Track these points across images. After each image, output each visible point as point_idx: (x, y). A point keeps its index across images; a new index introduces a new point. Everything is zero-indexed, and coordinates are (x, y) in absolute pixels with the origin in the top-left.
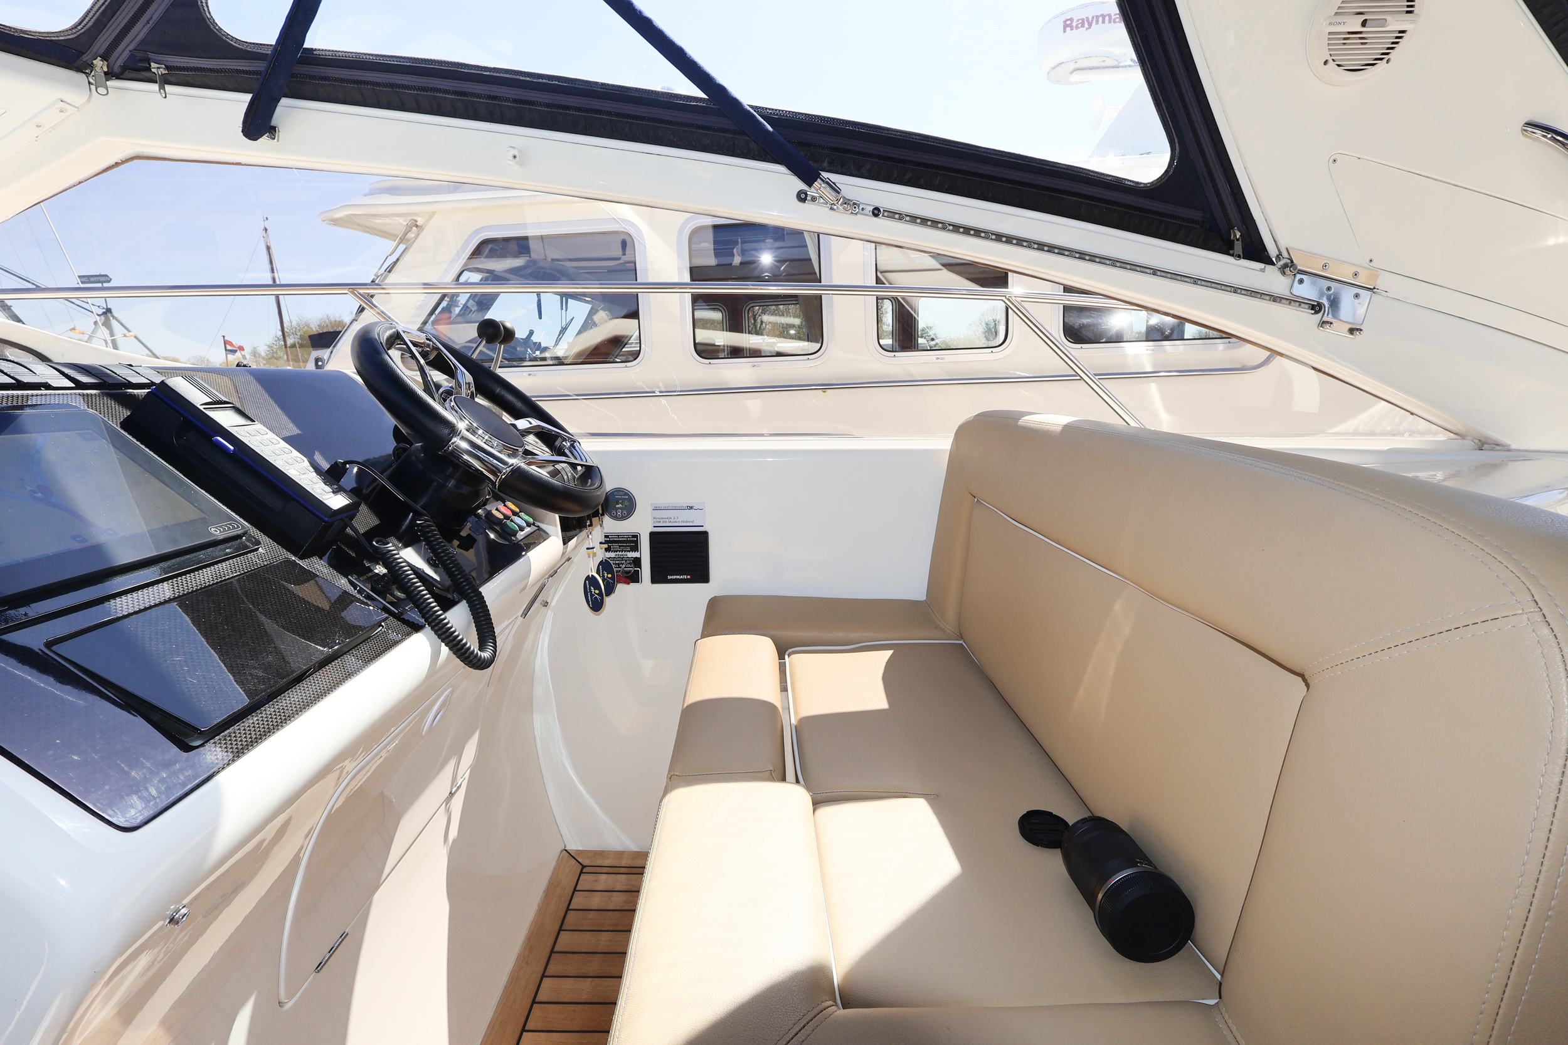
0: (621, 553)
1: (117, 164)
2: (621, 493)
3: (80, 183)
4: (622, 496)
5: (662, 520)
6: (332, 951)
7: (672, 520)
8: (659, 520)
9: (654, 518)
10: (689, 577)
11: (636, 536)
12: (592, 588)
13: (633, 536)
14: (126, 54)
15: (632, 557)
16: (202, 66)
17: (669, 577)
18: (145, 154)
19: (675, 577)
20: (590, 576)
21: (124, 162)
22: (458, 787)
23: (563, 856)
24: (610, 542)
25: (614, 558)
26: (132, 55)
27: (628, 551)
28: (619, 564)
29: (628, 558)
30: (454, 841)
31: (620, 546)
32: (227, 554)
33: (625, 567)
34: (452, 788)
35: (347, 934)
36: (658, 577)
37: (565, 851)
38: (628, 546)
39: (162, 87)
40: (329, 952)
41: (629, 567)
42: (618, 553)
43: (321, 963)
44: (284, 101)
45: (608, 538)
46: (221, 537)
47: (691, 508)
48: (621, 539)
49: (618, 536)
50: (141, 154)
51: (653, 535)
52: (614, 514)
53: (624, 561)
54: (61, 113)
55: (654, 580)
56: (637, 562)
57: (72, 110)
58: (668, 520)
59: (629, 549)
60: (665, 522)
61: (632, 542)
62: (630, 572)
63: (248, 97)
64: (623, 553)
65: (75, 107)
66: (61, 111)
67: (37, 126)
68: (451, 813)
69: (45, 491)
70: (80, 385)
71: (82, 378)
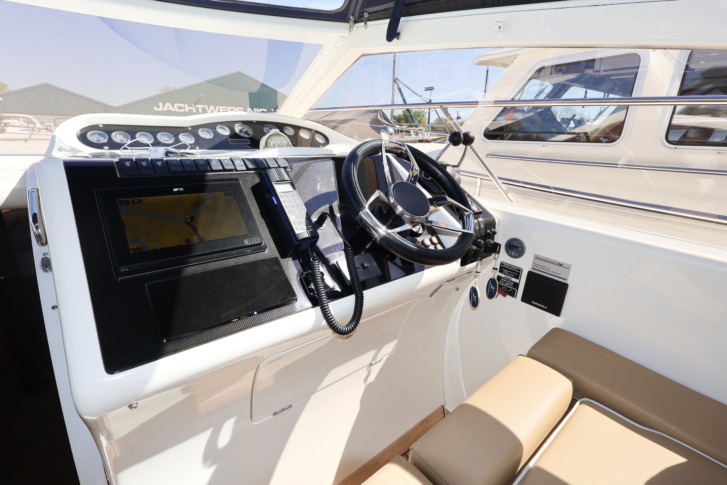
0: (508, 276)
1: (358, 59)
2: (517, 242)
3: (348, 68)
4: (517, 244)
5: (539, 266)
6: (283, 410)
7: (545, 269)
8: (537, 266)
9: (534, 263)
10: (545, 307)
11: (520, 270)
12: (473, 294)
13: (518, 270)
14: (358, 10)
15: (514, 281)
16: (378, 10)
17: (533, 302)
18: (367, 53)
19: (537, 304)
20: (474, 287)
21: (359, 58)
22: (376, 362)
23: (440, 409)
24: (503, 268)
25: (504, 278)
26: (360, 11)
27: (512, 277)
28: (505, 282)
29: (511, 281)
30: (371, 383)
31: (509, 272)
32: (247, 252)
33: (508, 285)
34: (372, 361)
35: (292, 406)
36: (526, 299)
37: (442, 407)
38: (513, 274)
39: (366, 24)
40: (281, 410)
41: (511, 286)
42: (506, 276)
43: (276, 413)
44: (402, 19)
45: (503, 265)
46: (247, 245)
47: (561, 265)
48: (510, 269)
49: (509, 266)
50: (365, 54)
51: (530, 273)
52: (510, 253)
53: (509, 282)
54: (342, 42)
55: (523, 300)
56: (516, 285)
57: (345, 39)
58: (542, 268)
59: (513, 276)
60: (540, 268)
61: (516, 273)
62: (510, 289)
63: (388, 21)
64: (509, 277)
65: (346, 38)
66: (342, 41)
67: (336, 48)
68: (371, 371)
69: (193, 219)
70: (248, 169)
71: (250, 166)
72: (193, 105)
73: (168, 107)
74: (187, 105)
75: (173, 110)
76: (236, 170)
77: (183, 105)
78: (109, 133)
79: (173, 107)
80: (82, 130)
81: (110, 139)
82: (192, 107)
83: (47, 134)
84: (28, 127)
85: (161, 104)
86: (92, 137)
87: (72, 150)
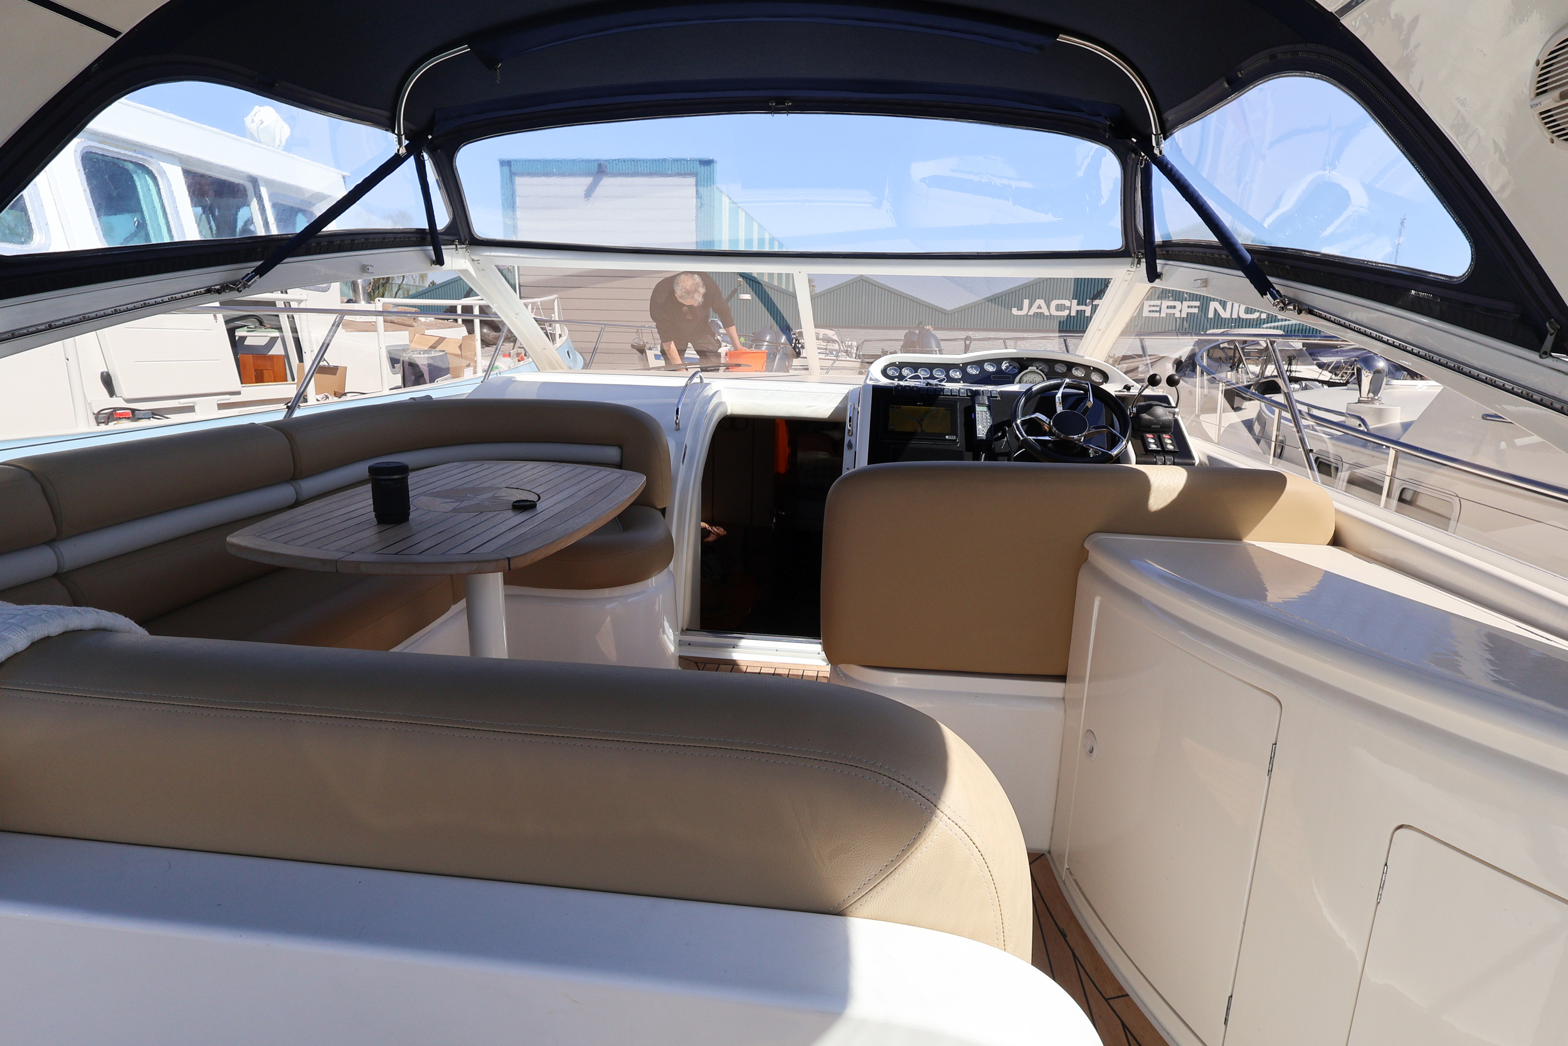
46: (947, 439)
69: (922, 420)
70: (967, 396)
71: (969, 394)
72: (1088, 301)
73: (1039, 307)
74: (1076, 301)
75: (1047, 313)
76: (959, 396)
77: (1067, 303)
78: (901, 369)
79: (1048, 308)
80: (885, 366)
81: (901, 373)
82: (1086, 305)
83: (844, 359)
84: (826, 349)
85: (1026, 302)
86: (890, 372)
87: (876, 380)
